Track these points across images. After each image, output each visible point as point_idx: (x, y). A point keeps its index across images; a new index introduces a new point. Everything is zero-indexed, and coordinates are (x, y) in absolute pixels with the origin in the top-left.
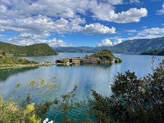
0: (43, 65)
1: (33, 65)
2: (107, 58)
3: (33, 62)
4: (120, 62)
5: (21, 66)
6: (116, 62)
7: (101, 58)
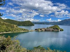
0: (30, 31)
1: (27, 31)
2: (57, 29)
3: (27, 30)
4: (63, 30)
5: (23, 31)
6: (61, 30)
7: (54, 28)
